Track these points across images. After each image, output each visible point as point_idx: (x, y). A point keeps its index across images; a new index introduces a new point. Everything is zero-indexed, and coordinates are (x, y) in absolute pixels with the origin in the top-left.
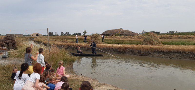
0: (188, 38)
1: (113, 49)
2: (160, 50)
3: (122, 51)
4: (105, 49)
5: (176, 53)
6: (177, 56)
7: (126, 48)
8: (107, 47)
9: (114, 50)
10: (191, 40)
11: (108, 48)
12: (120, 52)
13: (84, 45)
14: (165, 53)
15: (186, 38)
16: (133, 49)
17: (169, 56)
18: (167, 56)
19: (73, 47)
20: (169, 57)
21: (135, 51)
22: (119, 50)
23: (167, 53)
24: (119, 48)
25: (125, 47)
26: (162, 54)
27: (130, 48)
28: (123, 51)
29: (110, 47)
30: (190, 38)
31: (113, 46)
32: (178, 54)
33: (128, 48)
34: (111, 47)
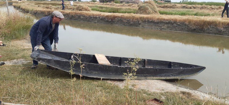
0: (192, 7)
1: (100, 18)
2: (151, 20)
3: (110, 20)
4: (91, 18)
5: (167, 23)
6: (168, 27)
7: (115, 17)
8: (93, 15)
9: (102, 19)
10: (195, 10)
12: (107, 21)
14: (155, 23)
16: (122, 18)
17: (159, 27)
18: (157, 27)
21: (124, 21)
23: (158, 23)
24: (107, 16)
26: (152, 24)
27: (119, 17)
28: (112, 20)
29: (97, 15)
30: (194, 8)
31: (100, 15)
32: (169, 25)
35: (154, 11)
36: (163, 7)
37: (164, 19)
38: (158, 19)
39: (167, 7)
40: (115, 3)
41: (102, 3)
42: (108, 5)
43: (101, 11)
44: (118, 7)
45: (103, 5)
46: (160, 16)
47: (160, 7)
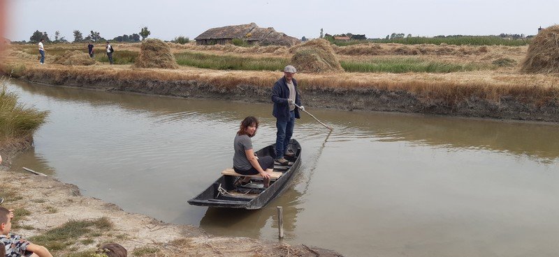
0: (418, 52)
1: (199, 85)
2: (325, 88)
3: (223, 91)
4: (175, 85)
5: (363, 94)
6: (368, 104)
7: (235, 82)
8: (180, 78)
9: (201, 88)
10: (425, 57)
11: (182, 82)
12: (217, 93)
13: (114, 71)
14: (336, 94)
15: (415, 53)
16: (253, 83)
17: (346, 103)
18: (341, 104)
19: (78, 77)
20: (345, 106)
21: (259, 91)
22: (214, 89)
23: (342, 94)
24: (216, 81)
25: (233, 78)
26: (328, 97)
27: (245, 81)
28: (228, 89)
29: (188, 78)
30: (423, 52)
31: (198, 77)
32: (371, 99)
33: (239, 81)
34: (193, 78)
35: (331, 64)
36: (351, 53)
37: (357, 85)
38: (342, 84)
39: (358, 52)
40: (233, 46)
41: (203, 46)
42: (218, 49)
43: (200, 66)
44: (244, 56)
45: (205, 49)
46: (347, 78)
47: (343, 52)
